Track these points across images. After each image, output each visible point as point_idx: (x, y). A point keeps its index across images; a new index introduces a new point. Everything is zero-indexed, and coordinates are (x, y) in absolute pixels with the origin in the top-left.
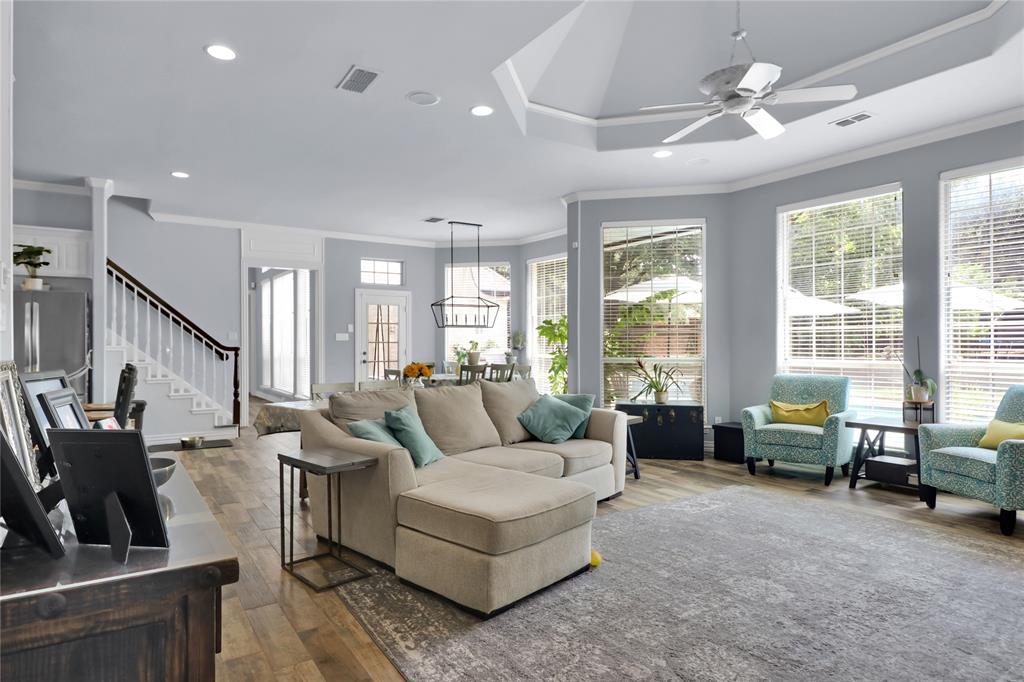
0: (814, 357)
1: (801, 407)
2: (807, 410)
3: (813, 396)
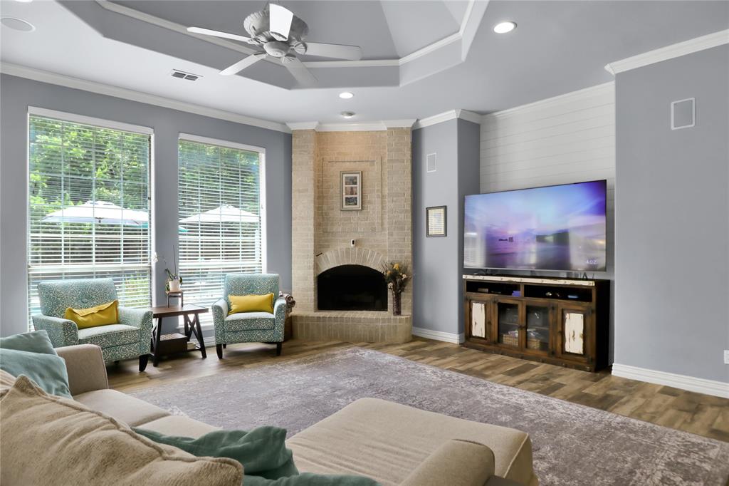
0: (63, 263)
1: (94, 310)
2: (100, 311)
3: (92, 299)
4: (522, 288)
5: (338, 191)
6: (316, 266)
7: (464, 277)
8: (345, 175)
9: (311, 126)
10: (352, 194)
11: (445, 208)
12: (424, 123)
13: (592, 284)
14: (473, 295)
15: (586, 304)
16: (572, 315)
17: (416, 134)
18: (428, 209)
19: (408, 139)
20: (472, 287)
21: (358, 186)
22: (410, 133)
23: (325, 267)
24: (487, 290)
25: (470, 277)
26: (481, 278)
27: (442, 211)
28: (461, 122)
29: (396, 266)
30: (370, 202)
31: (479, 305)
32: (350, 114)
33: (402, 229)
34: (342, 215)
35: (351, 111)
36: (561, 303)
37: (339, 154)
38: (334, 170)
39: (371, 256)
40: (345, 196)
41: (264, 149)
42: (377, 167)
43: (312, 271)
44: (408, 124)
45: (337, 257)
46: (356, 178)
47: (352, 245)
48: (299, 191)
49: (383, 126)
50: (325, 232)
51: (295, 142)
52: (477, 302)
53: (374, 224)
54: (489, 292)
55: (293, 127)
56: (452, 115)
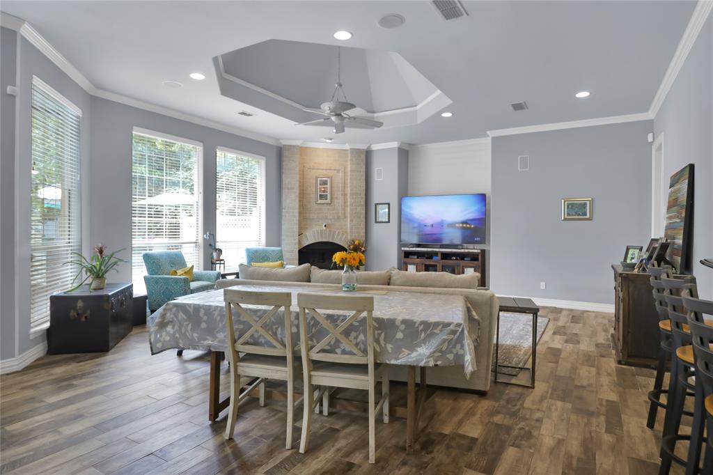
4: (440, 255)
5: (314, 189)
6: (300, 243)
7: (403, 249)
8: (319, 179)
9: (298, 143)
10: (324, 191)
11: (389, 204)
12: (375, 147)
13: (479, 251)
14: (408, 260)
15: (476, 262)
16: (468, 269)
17: (368, 154)
18: (376, 205)
19: (363, 156)
20: (407, 254)
21: (328, 186)
22: (365, 153)
23: (306, 243)
24: (416, 257)
25: (407, 249)
26: (414, 249)
27: (387, 206)
28: (400, 149)
29: (356, 243)
30: (336, 198)
31: (412, 266)
32: (331, 139)
33: (360, 217)
34: (317, 207)
35: (331, 137)
36: (462, 263)
37: (315, 163)
38: (312, 175)
39: (338, 235)
40: (319, 194)
41: (264, 158)
42: (341, 174)
43: (297, 246)
44: (364, 147)
45: (314, 236)
46: (327, 181)
47: (324, 228)
48: (288, 189)
49: (347, 147)
50: (305, 218)
51: (285, 153)
52: (411, 264)
53: (339, 213)
54: (418, 258)
55: (284, 142)
56: (395, 145)
